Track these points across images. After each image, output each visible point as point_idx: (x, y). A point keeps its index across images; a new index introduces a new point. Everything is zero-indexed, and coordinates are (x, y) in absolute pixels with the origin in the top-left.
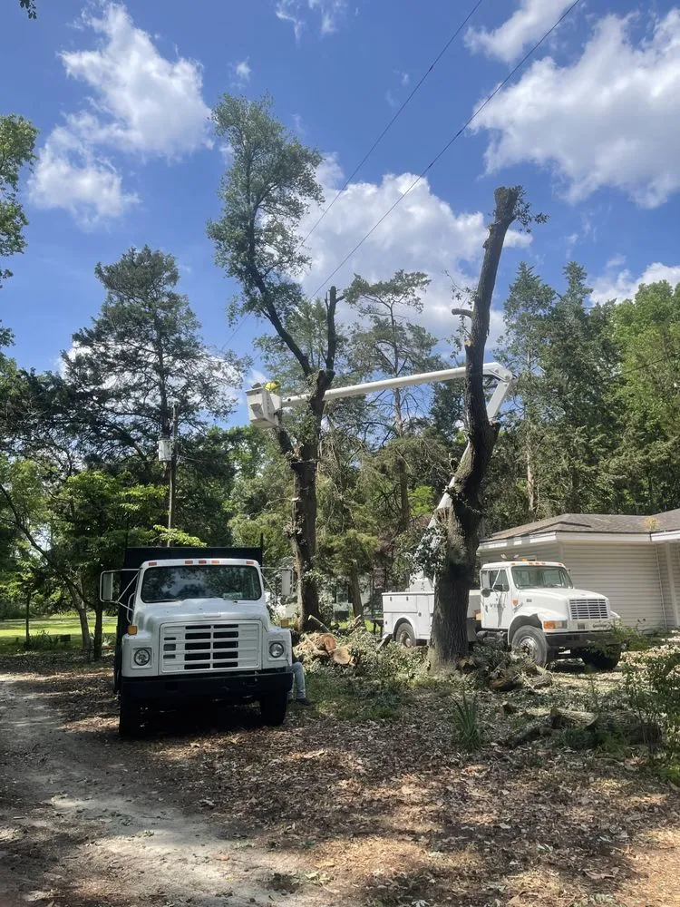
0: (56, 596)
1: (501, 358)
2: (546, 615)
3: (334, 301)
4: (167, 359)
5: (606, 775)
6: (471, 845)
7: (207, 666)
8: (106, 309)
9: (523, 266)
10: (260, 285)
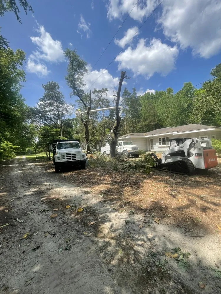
0: (41, 149)
1: (121, 105)
2: (128, 149)
3: (91, 93)
4: (58, 104)
5: (137, 173)
6: (117, 184)
7: (71, 160)
8: (45, 94)
9: (125, 88)
10: (76, 90)
